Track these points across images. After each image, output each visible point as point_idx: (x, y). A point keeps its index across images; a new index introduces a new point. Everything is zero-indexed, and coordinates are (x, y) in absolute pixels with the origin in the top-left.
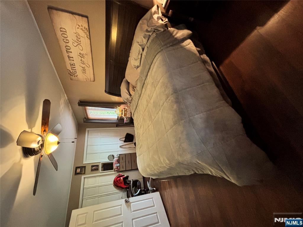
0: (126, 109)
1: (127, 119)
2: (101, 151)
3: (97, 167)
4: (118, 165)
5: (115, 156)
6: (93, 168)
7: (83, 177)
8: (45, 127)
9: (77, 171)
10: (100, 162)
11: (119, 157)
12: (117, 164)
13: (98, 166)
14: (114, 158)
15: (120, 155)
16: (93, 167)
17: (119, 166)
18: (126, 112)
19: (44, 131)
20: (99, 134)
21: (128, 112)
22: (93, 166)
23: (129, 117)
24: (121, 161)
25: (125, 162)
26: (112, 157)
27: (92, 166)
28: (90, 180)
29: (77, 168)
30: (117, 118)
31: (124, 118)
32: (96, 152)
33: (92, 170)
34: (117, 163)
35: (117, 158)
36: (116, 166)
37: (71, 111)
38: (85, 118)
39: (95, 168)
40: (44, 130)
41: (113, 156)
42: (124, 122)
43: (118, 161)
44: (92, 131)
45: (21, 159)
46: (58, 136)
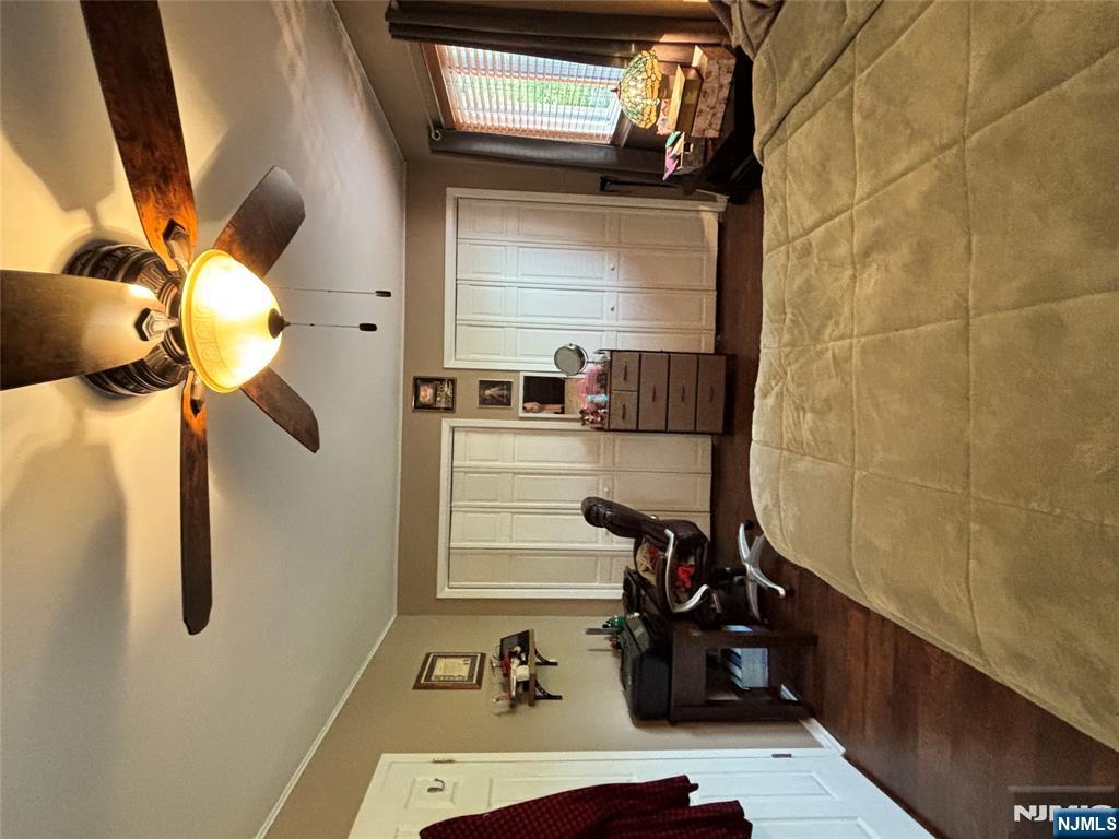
0: (692, 73)
1: (686, 147)
2: (520, 319)
3: (505, 393)
4: (602, 398)
5: (590, 354)
6: (488, 392)
7: (447, 423)
8: (168, 206)
9: (422, 394)
10: (519, 371)
11: (609, 364)
12: (598, 393)
13: (508, 385)
14: (583, 363)
15: (612, 351)
16: (488, 388)
17: (608, 405)
18: (691, 99)
19: (167, 235)
20: (512, 224)
21: (712, 100)
22: (485, 385)
23: (712, 134)
24: (617, 382)
25: (639, 391)
26: (575, 357)
27: (481, 382)
28: (478, 439)
29: (419, 382)
30: (610, 131)
31: (666, 137)
32: (498, 318)
33: (484, 401)
34: (596, 387)
35: (599, 367)
36: (592, 402)
37: (358, 73)
38: (437, 125)
39: (495, 394)
40: (163, 225)
41: (579, 352)
42: (663, 167)
43: (603, 380)
44: (474, 203)
45: (79, 416)
46: (267, 276)
